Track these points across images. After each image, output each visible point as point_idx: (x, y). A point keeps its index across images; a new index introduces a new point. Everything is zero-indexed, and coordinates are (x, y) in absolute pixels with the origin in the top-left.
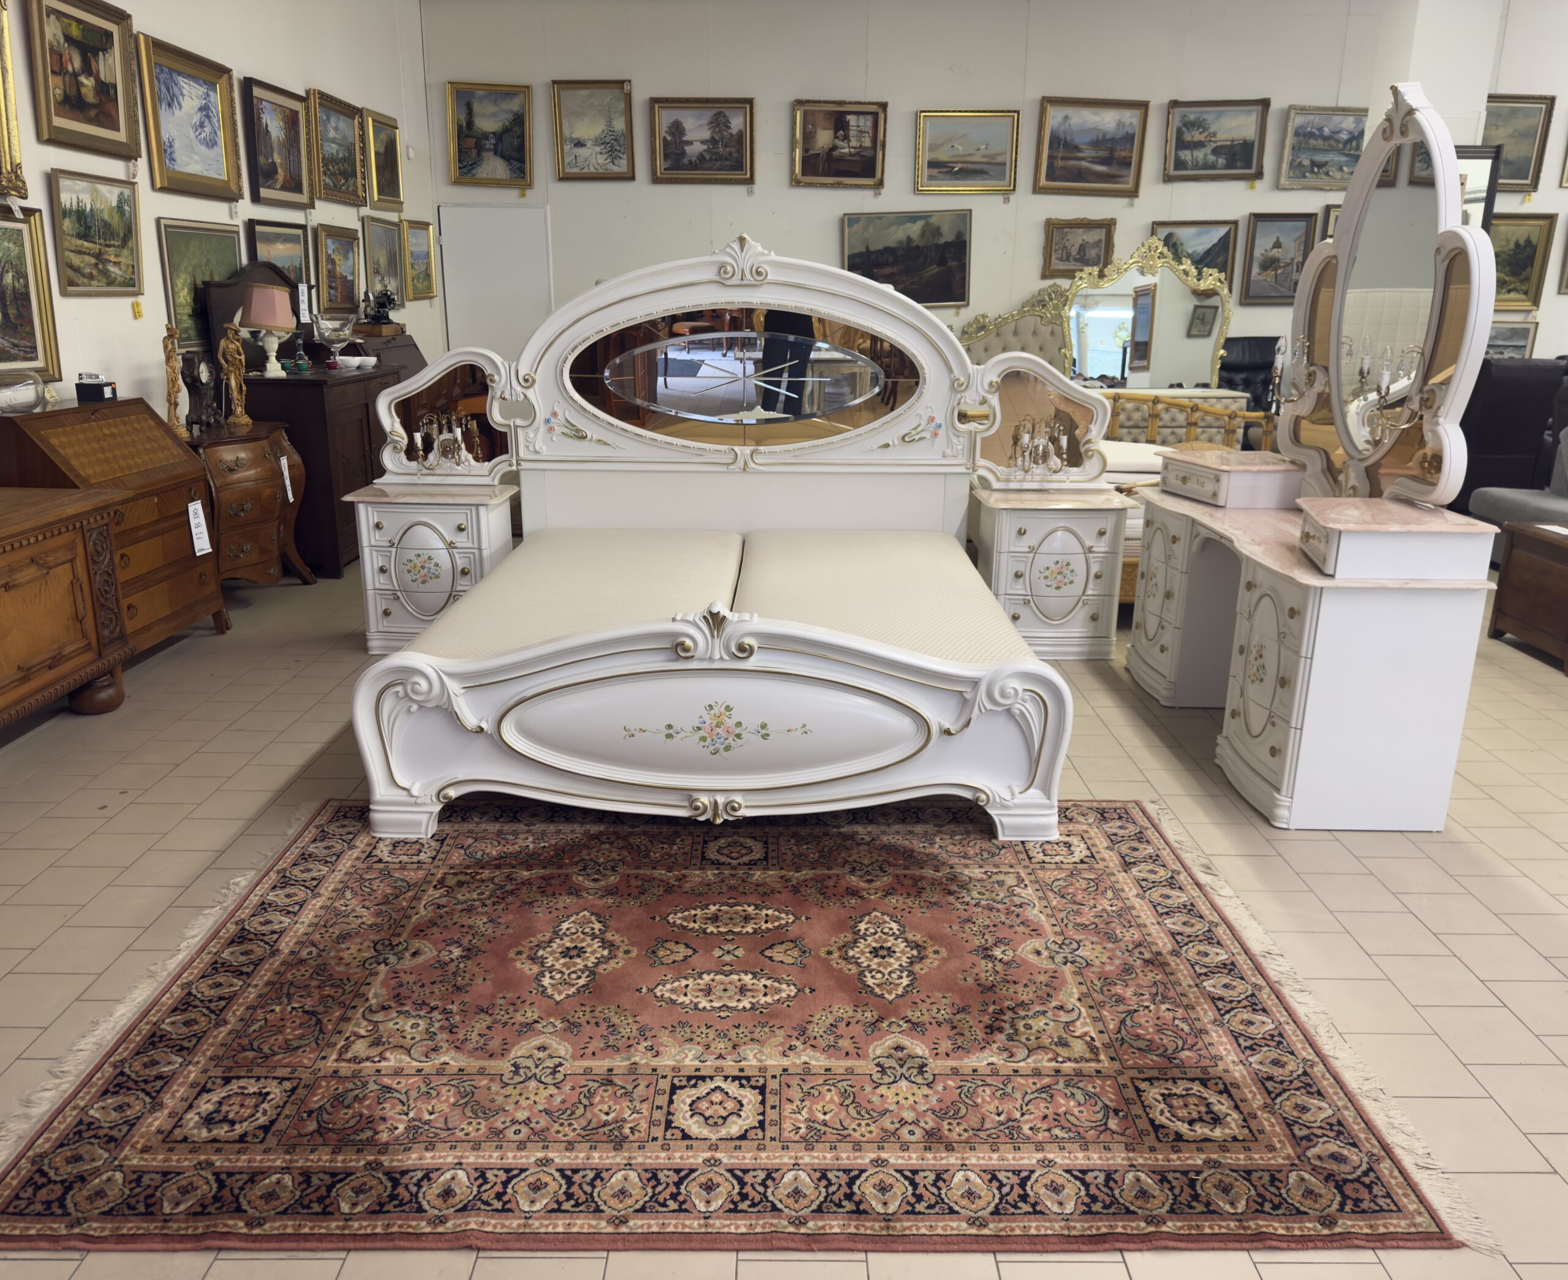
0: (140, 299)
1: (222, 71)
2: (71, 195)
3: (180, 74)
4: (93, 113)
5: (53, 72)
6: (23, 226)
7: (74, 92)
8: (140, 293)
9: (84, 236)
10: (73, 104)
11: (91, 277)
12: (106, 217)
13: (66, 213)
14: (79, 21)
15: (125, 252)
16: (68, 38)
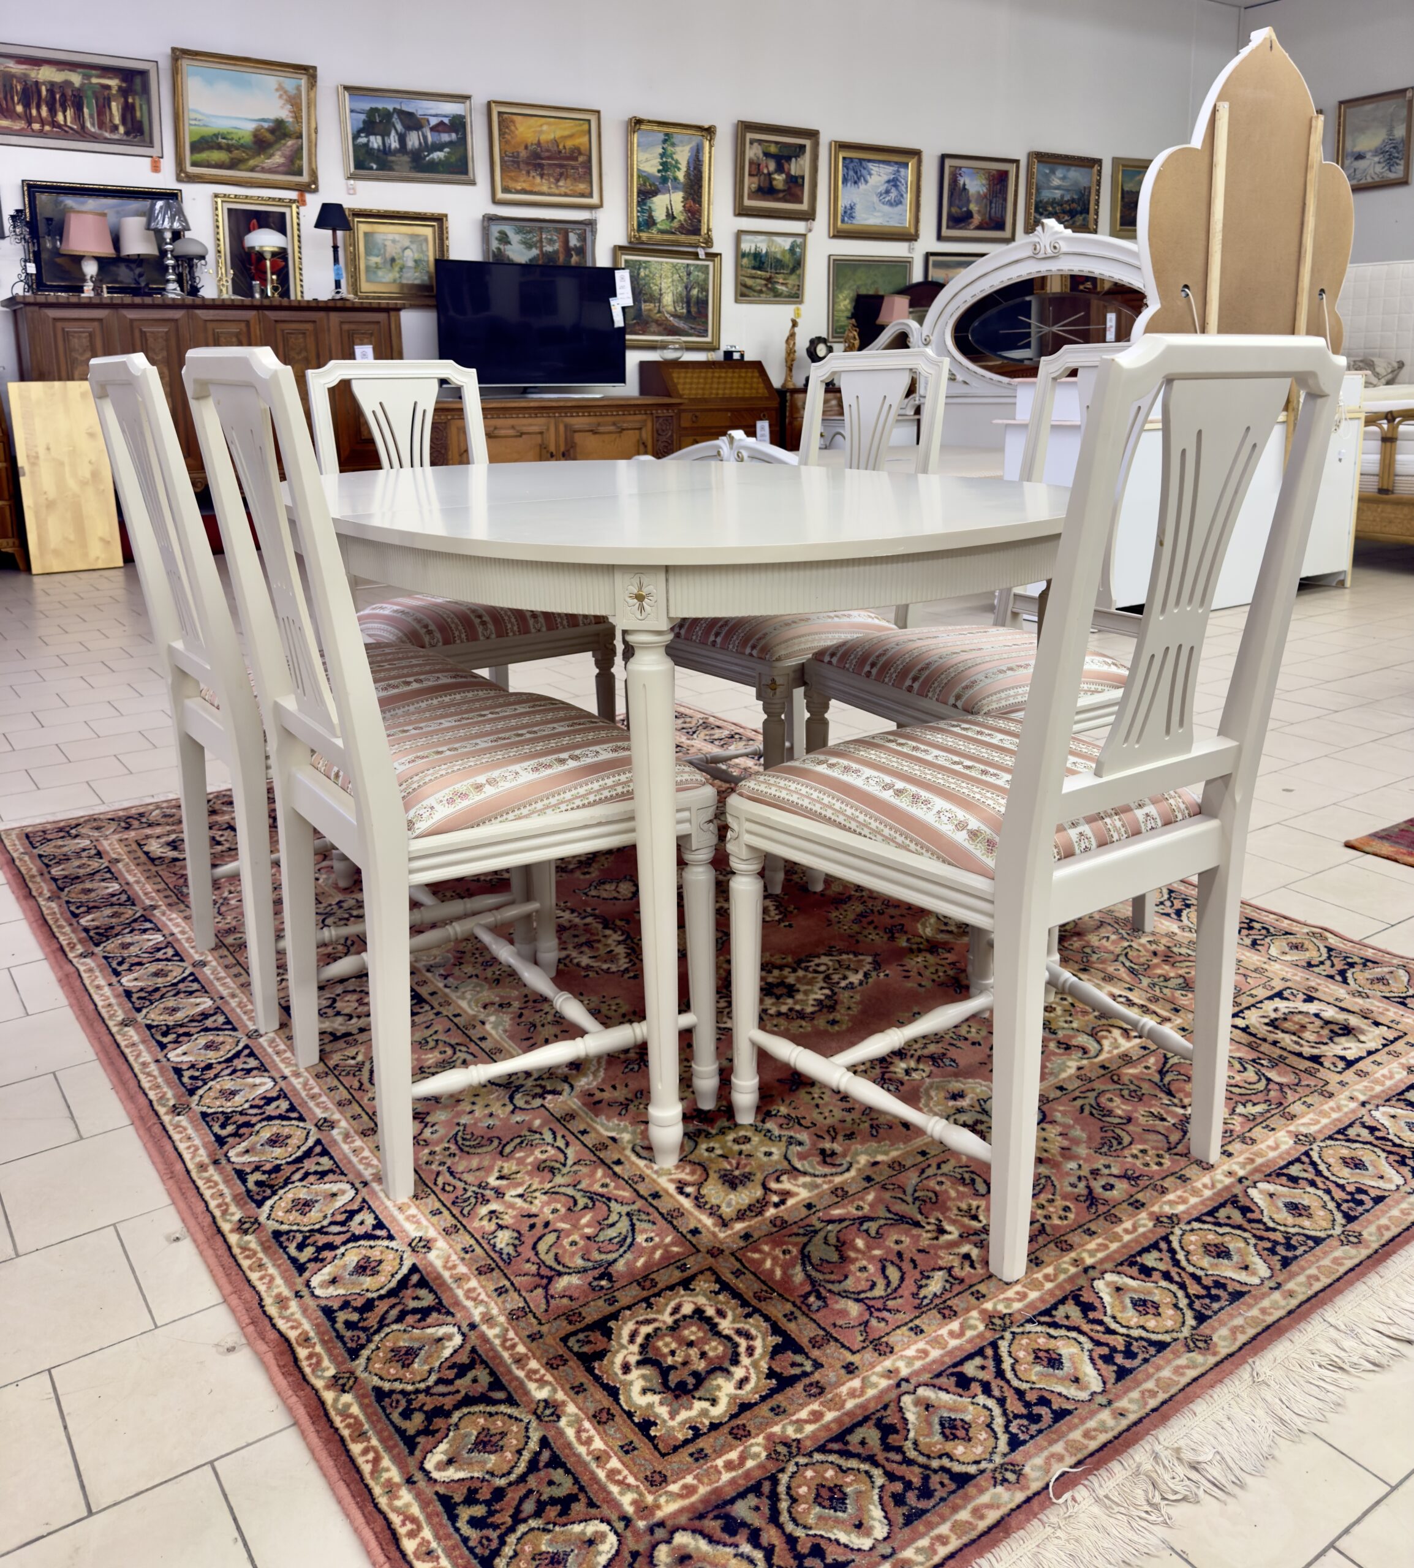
0: (801, 307)
1: (916, 154)
2: (747, 246)
3: (869, 161)
4: (781, 195)
5: (750, 175)
6: (710, 264)
7: (767, 185)
8: (801, 302)
9: (760, 268)
10: (767, 191)
11: (761, 292)
12: (779, 256)
13: (744, 255)
14: (776, 143)
15: (793, 277)
16: (767, 155)
